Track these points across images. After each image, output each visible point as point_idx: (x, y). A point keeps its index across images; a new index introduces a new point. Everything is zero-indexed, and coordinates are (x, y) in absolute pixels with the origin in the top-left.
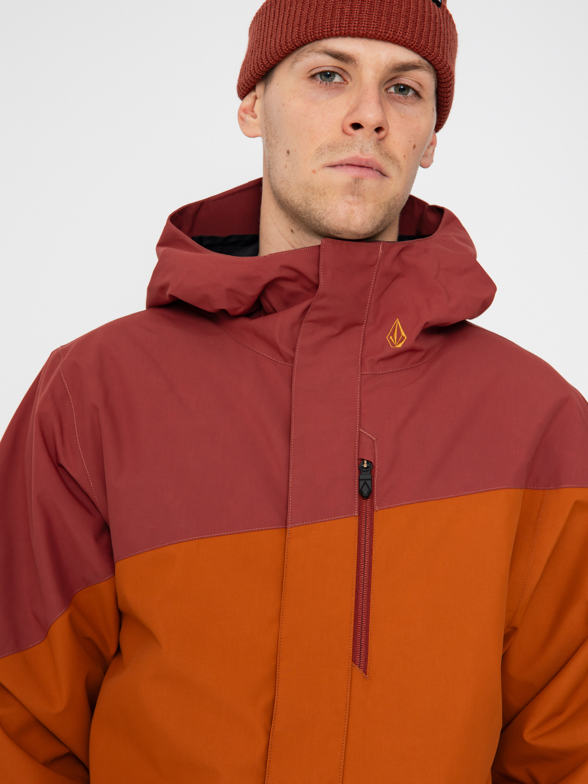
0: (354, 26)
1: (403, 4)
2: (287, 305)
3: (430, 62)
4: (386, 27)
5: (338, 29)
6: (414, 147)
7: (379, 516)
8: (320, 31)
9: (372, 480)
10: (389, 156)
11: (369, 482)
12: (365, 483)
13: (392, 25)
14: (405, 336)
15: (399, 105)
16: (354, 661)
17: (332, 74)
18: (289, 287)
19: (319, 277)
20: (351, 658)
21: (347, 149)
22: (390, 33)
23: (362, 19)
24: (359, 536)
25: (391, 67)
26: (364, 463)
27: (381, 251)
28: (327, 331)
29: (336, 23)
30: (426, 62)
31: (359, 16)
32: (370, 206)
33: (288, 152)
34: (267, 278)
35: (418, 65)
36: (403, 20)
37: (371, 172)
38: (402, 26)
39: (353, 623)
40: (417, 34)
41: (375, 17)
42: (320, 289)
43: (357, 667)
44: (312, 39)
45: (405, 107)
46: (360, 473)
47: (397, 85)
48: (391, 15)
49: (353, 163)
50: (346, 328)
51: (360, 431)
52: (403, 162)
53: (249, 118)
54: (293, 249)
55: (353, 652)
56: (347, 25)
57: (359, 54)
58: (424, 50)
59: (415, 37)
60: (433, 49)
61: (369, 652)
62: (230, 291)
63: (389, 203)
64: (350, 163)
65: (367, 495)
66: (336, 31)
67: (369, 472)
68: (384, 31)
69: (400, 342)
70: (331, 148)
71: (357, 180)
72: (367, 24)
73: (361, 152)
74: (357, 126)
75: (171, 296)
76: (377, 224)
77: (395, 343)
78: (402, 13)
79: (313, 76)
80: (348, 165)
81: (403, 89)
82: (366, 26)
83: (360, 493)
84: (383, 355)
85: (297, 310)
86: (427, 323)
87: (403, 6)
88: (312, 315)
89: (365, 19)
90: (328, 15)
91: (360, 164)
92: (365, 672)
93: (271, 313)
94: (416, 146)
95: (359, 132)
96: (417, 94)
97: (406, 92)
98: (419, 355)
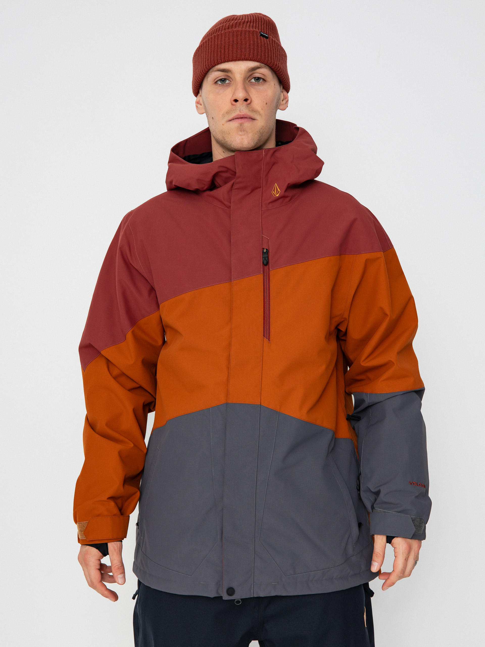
0: (227, 58)
1: (247, 42)
2: (226, 183)
3: (265, 64)
4: (241, 54)
5: (220, 60)
6: (266, 104)
7: (272, 273)
8: (214, 63)
9: (268, 257)
10: (254, 111)
11: (267, 258)
12: (265, 259)
13: (243, 53)
14: (280, 191)
15: (256, 87)
16: (264, 336)
17: (225, 80)
18: (225, 175)
19: (236, 169)
20: (263, 335)
21: (234, 112)
22: (243, 57)
23: (230, 54)
24: (263, 282)
25: (247, 70)
26: (264, 250)
27: (264, 153)
28: (244, 192)
29: (219, 58)
30: (263, 65)
31: (228, 52)
32: (250, 135)
33: (213, 118)
34: (213, 173)
35: (260, 66)
36: (248, 50)
37: (246, 120)
38: (248, 52)
39: (263, 320)
40: (256, 54)
41: (235, 51)
42: (237, 174)
43: (265, 338)
44: (211, 67)
45: (259, 87)
46: (263, 255)
47: (255, 78)
48: (242, 49)
49: (238, 117)
50: (253, 190)
51: (262, 236)
52: (262, 112)
53: (199, 106)
54: (223, 158)
55: (264, 332)
56: (224, 58)
57: (232, 68)
58: (261, 60)
59: (255, 56)
60: (265, 59)
61: (270, 332)
62: (198, 180)
63: (260, 131)
64: (236, 117)
65: (266, 264)
66: (220, 61)
67: (267, 254)
68: (240, 57)
69: (277, 194)
70: (228, 113)
71: (241, 124)
72: (232, 55)
73: (240, 112)
74: (236, 101)
75: (174, 185)
76: (256, 142)
77: (275, 194)
78: (247, 47)
79: (216, 83)
80: (236, 118)
81: (258, 79)
82: (232, 56)
83: (263, 263)
84: (270, 200)
85: (229, 185)
86: (288, 184)
87: (247, 43)
88: (236, 186)
89: (231, 53)
90: (216, 55)
91: (241, 117)
92: (269, 340)
93: (220, 187)
94: (267, 103)
95: (238, 103)
96: (264, 80)
97: (259, 80)
98: (288, 199)
